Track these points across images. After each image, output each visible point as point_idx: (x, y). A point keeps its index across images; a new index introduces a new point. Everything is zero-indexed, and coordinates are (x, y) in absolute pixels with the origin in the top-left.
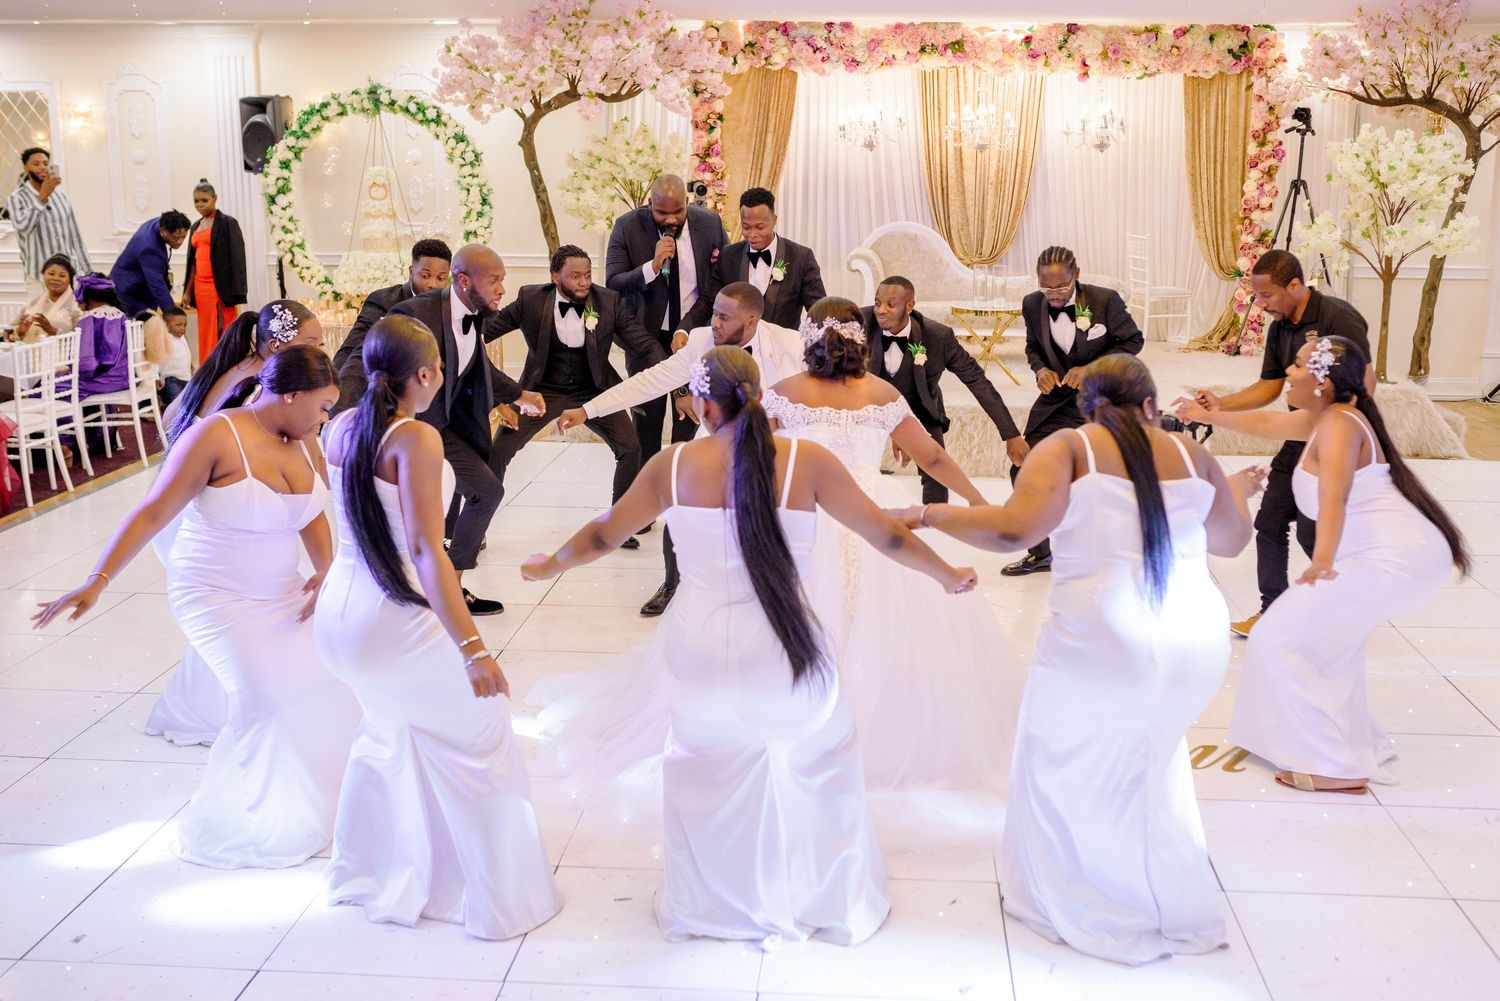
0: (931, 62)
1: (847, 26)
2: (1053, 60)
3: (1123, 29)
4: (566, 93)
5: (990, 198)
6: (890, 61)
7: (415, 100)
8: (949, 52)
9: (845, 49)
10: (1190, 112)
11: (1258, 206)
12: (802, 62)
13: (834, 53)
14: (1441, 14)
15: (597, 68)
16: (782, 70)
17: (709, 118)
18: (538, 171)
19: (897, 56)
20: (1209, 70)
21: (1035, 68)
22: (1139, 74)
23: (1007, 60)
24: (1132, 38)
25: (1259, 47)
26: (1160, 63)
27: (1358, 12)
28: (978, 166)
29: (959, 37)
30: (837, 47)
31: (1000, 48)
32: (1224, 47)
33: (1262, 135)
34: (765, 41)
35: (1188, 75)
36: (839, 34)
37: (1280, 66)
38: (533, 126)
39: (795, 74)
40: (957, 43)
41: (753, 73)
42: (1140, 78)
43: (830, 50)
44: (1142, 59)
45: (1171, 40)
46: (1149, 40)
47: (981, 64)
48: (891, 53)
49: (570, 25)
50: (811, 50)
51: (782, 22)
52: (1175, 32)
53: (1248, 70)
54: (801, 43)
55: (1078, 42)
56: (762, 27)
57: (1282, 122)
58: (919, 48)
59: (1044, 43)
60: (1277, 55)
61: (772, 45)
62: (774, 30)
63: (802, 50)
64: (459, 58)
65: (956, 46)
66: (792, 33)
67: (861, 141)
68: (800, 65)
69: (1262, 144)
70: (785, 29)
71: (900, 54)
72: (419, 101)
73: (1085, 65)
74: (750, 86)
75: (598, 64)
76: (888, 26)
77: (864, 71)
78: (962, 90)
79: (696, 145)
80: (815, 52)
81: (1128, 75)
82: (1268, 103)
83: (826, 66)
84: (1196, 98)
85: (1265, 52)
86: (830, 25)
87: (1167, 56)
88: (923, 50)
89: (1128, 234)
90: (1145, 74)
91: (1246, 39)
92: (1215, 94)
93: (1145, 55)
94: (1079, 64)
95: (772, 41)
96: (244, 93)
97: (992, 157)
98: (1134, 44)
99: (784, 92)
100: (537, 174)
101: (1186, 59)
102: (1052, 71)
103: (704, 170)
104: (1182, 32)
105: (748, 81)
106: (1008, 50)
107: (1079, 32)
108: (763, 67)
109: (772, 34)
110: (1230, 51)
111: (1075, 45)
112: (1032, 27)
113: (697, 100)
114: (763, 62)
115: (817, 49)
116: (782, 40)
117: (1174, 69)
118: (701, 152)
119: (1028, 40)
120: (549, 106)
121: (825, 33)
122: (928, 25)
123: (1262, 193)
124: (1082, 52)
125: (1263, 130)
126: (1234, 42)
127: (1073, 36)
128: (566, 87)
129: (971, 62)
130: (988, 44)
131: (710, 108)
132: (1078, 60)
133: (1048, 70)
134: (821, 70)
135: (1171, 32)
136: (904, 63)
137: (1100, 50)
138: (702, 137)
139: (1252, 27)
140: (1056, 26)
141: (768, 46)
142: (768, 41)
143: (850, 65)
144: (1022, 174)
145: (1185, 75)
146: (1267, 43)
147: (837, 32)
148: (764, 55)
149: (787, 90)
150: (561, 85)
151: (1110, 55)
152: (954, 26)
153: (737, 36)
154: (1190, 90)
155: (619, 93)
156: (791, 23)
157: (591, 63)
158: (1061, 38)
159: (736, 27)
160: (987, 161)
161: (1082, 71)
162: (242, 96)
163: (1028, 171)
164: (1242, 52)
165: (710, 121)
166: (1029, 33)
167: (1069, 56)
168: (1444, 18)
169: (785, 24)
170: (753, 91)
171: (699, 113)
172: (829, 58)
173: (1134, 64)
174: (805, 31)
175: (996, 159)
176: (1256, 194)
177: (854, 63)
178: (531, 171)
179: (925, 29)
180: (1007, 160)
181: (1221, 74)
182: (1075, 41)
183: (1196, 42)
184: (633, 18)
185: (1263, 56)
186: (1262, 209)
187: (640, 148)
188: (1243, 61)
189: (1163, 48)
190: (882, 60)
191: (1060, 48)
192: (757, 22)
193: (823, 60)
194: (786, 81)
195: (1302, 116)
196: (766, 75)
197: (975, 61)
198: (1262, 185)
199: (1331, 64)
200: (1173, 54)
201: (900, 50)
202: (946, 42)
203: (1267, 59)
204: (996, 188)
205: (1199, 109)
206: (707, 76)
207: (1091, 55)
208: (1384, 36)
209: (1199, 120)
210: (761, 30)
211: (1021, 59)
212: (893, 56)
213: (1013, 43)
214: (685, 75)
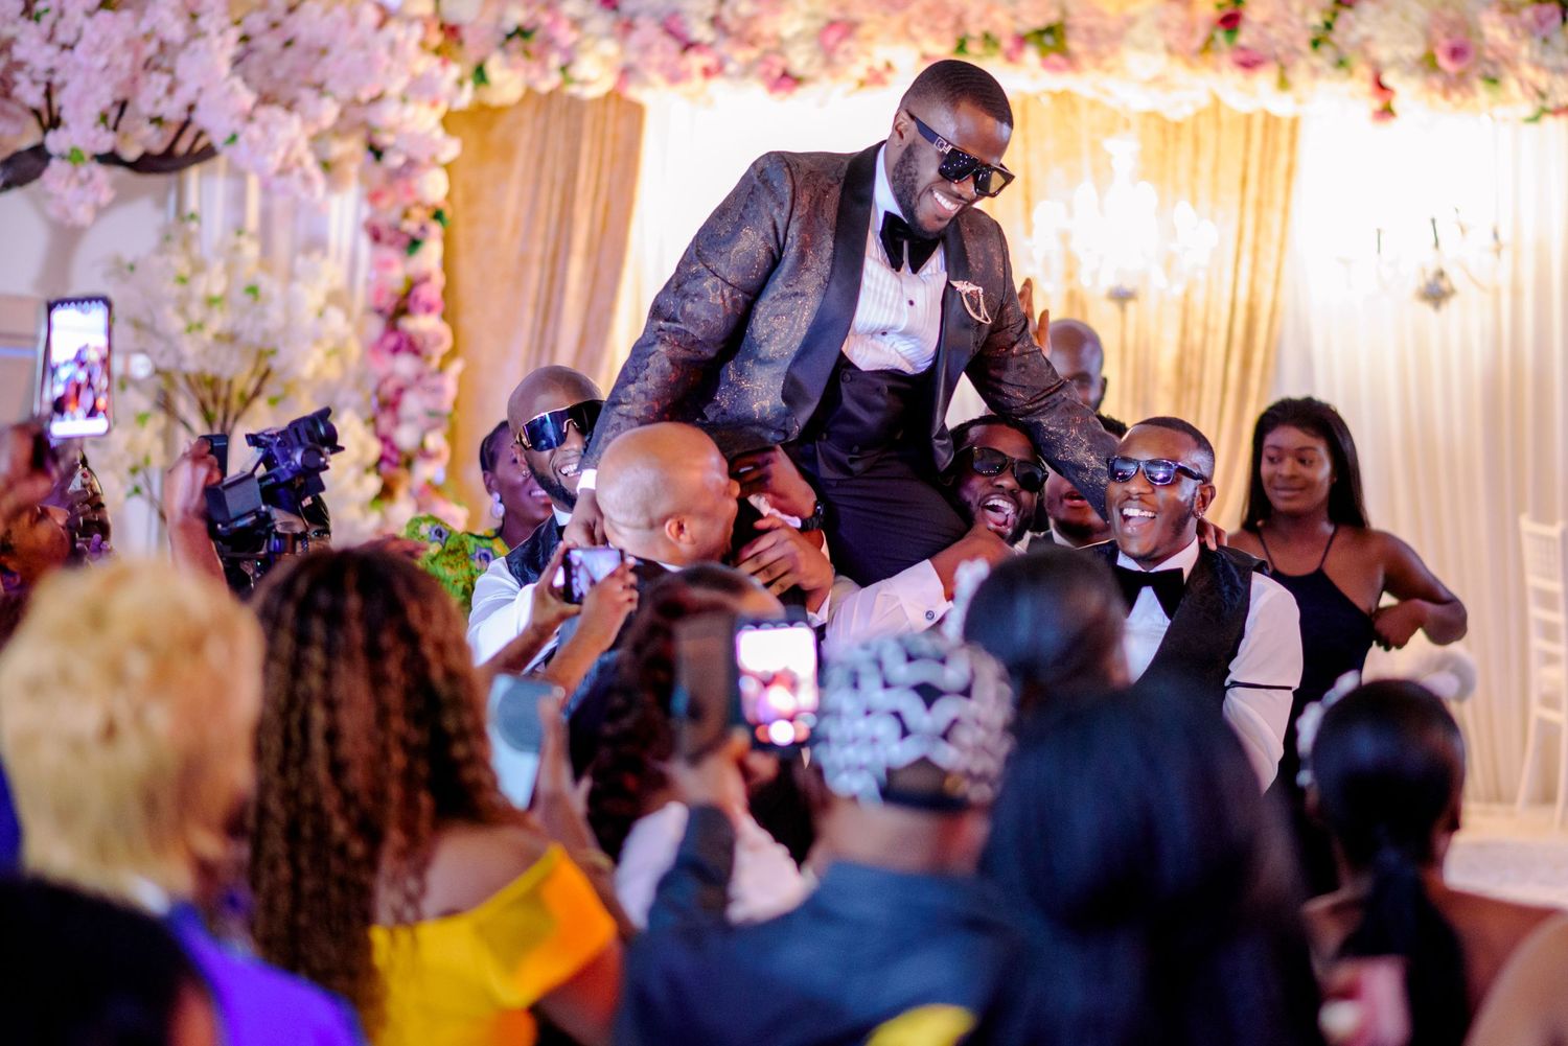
2: (1299, 72)
6: (879, 76)
8: (1031, 55)
9: (763, 45)
12: (654, 77)
13: (735, 56)
16: (602, 100)
17: (408, 216)
19: (896, 64)
21: (1257, 91)
22: (1529, 112)
23: (1182, 75)
30: (741, 40)
34: (558, 22)
36: (745, 8)
39: (637, 108)
40: (1049, 30)
41: (532, 106)
42: (1535, 119)
43: (724, 48)
44: (1528, 72)
46: (1538, 24)
47: (1112, 84)
48: (880, 54)
50: (675, 47)
54: (647, 29)
55: (1363, 30)
58: (951, 44)
59: (1273, 33)
61: (577, 33)
63: (653, 44)
65: (1047, 39)
66: (626, 5)
68: (651, 85)
71: (904, 56)
73: (1380, 86)
77: (813, 100)
79: (375, 286)
80: (684, 52)
81: (1499, 113)
83: (715, 88)
88: (962, 49)
90: (1544, 112)
94: (1367, 86)
95: (575, 22)
98: (1504, 33)
99: (614, 152)
102: (1298, 102)
103: (396, 350)
106: (1183, 48)
107: (1363, 4)
108: (557, 89)
109: (574, 7)
111: (1354, 38)
113: (377, 173)
114: (557, 76)
115: (691, 44)
116: (599, 20)
118: (388, 303)
119: (1231, 25)
121: (710, 6)
124: (1373, 55)
127: (1347, 16)
129: (1089, 80)
130: (1127, 35)
131: (409, 192)
132: (1364, 72)
137: (1418, 49)
138: (390, 265)
141: (566, 36)
142: (565, 22)
143: (777, 85)
148: (556, 60)
149: (620, 152)
151: (1444, 61)
155: (169, 152)
157: (79, 77)
158: (1316, 19)
161: (1376, 104)
165: (412, 226)
166: (1232, 6)
167: (1341, 64)
171: (385, 203)
172: (721, 66)
173: (1512, 84)
177: (788, 81)
182: (1353, 27)
190: (858, 72)
191: (1316, 43)
193: (707, 72)
194: (617, 127)
196: (564, 112)
197: (1095, 76)
201: (904, 49)
202: (1022, 27)
207: (1397, 62)
211: (1217, 69)
212: (888, 64)
213: (1195, 33)
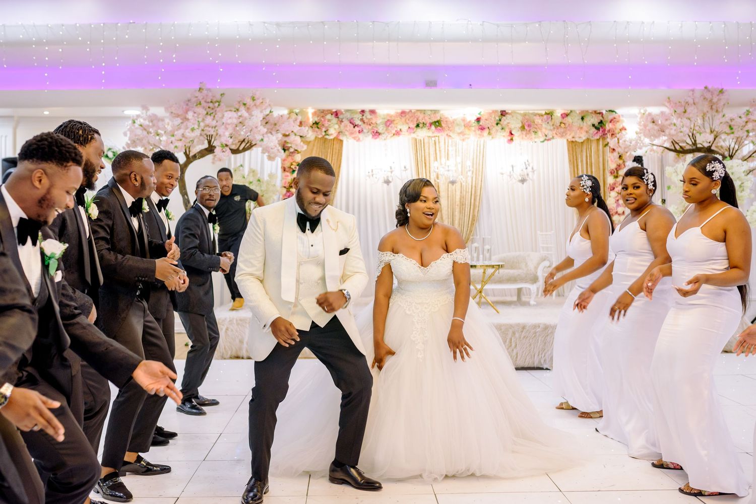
0: (422, 133)
1: (373, 112)
2: (493, 131)
3: (532, 114)
4: (206, 149)
5: (457, 213)
6: (398, 133)
7: (112, 150)
8: (433, 127)
9: (372, 125)
10: (572, 161)
11: (617, 213)
12: (347, 133)
13: (366, 128)
14: (715, 100)
15: (226, 129)
16: (334, 139)
17: (292, 165)
18: (187, 196)
19: (403, 130)
20: (581, 137)
21: (483, 136)
22: (542, 140)
23: (467, 131)
24: (538, 117)
25: (611, 122)
26: (554, 132)
27: (668, 99)
28: (449, 195)
29: (438, 119)
30: (367, 124)
31: (463, 124)
32: (590, 123)
33: (616, 172)
34: (325, 120)
35: (569, 140)
36: (369, 116)
37: (623, 132)
38: (185, 169)
39: (341, 141)
40: (438, 122)
41: (317, 141)
42: (543, 142)
43: (363, 126)
44: (544, 130)
45: (560, 120)
46: (548, 119)
47: (451, 134)
48: (399, 127)
49: (209, 107)
50: (352, 126)
51: (334, 110)
52: (562, 115)
53: (604, 136)
54: (346, 122)
55: (507, 121)
56: (322, 113)
57: (627, 164)
58: (416, 125)
59: (488, 122)
60: (621, 127)
61: (329, 123)
62: (330, 115)
63: (347, 126)
64: (140, 127)
65: (437, 124)
66: (341, 117)
67: (382, 180)
68: (346, 135)
69: (616, 177)
70: (336, 114)
71: (405, 128)
72: (115, 151)
73: (511, 134)
74: (315, 149)
75: (227, 126)
76: (397, 113)
77: (383, 138)
78: (438, 152)
79: (284, 181)
80: (354, 127)
81: (536, 140)
82: (619, 153)
83: (361, 136)
84: (575, 153)
85: (614, 125)
86: (363, 111)
87: (558, 129)
88: (418, 126)
89: (539, 232)
90: (545, 140)
91: (601, 118)
92: (585, 151)
93: (546, 129)
94: (508, 134)
95: (329, 121)
96: (6, 154)
97: (457, 190)
98: (540, 121)
99: (336, 152)
100: (186, 198)
101: (569, 130)
102: (492, 138)
104: (565, 115)
105: (314, 145)
106: (468, 126)
107: (507, 115)
108: (323, 137)
109: (329, 117)
110: (593, 125)
111: (505, 123)
112: (481, 112)
113: (285, 154)
114: (324, 134)
115: (356, 125)
116: (335, 120)
117: (562, 136)
118: (287, 185)
119: (478, 120)
120: (195, 157)
121: (360, 116)
122: (420, 111)
123: (618, 205)
124: (510, 127)
125: (616, 169)
126: (595, 120)
127: (504, 118)
128: (206, 146)
129: (446, 133)
130: (455, 122)
131: (293, 159)
132: (507, 131)
133: (490, 137)
134: (357, 138)
135: (559, 115)
136: (407, 133)
137: (520, 125)
138: (288, 176)
139: (604, 112)
140: (494, 112)
141: (326, 124)
142: (327, 121)
143: (375, 135)
144: (475, 200)
145: (568, 140)
146: (615, 120)
147: (368, 115)
148: (324, 129)
149: (337, 151)
150: (203, 144)
151: (526, 127)
152: (435, 112)
153: (308, 119)
154: (571, 149)
155: (238, 149)
156: (340, 111)
157: (223, 127)
158: (498, 118)
159: (307, 113)
160: (454, 192)
161: (509, 138)
162: (4, 157)
163: (478, 198)
164: (599, 126)
165: (293, 167)
166: (479, 116)
167: (502, 129)
168: (716, 102)
169: (336, 112)
170: (317, 151)
171: (286, 162)
172: (362, 131)
173: (540, 133)
174: (348, 115)
175: (460, 191)
176: (615, 205)
177: (377, 134)
178: (183, 196)
179: (419, 114)
180: (466, 192)
181: (588, 139)
182: (505, 120)
183: (574, 120)
184: (248, 101)
185: (613, 127)
186: (619, 214)
187: (251, 181)
188: (601, 131)
189: (555, 124)
190: (394, 132)
191: (497, 124)
192: (319, 110)
193: (359, 132)
194: (336, 146)
195: (638, 160)
196: (324, 142)
197: (448, 132)
198: (618, 200)
199: (656, 128)
200: (561, 127)
201: (405, 126)
202: (431, 121)
203: (616, 128)
204: (460, 208)
205: (577, 160)
206: (292, 137)
207: (515, 128)
208: (685, 112)
209: (577, 166)
210: (322, 114)
211: (475, 131)
212: (400, 130)
213: (470, 122)
214: (280, 136)
